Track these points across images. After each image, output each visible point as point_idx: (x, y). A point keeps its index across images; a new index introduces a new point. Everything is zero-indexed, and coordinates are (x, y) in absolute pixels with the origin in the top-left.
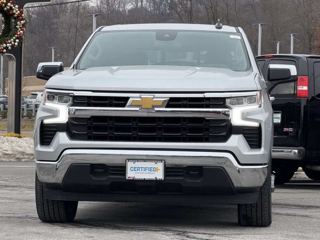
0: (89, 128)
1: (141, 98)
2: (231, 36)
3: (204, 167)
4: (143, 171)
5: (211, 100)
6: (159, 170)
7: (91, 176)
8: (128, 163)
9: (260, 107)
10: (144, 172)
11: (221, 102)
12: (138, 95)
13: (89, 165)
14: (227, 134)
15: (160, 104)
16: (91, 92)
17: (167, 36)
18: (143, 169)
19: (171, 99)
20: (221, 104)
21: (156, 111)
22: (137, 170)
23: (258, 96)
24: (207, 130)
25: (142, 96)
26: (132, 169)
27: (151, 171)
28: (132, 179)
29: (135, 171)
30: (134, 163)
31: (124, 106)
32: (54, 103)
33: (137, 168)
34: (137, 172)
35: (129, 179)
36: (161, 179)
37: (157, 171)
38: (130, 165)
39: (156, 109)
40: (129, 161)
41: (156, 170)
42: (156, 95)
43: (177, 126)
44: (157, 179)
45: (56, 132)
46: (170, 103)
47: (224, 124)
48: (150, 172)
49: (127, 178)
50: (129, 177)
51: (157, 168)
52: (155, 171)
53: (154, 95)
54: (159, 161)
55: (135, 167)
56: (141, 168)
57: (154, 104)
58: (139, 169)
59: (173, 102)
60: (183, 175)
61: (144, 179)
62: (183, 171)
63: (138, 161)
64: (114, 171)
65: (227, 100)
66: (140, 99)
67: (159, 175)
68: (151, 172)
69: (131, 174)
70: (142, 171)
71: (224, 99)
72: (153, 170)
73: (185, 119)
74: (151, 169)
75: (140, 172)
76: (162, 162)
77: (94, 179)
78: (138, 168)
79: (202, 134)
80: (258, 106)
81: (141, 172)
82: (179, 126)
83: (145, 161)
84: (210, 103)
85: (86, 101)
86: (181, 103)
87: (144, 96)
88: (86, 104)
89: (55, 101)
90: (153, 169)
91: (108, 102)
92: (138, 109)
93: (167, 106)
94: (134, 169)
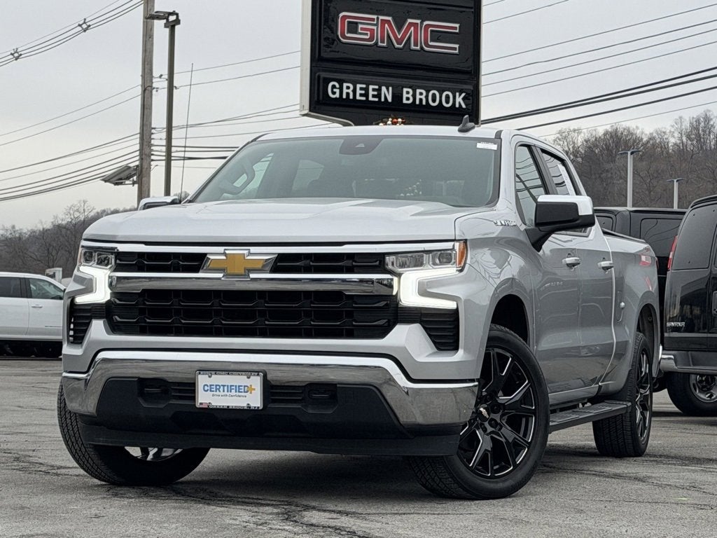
0: (142, 311)
1: (224, 254)
2: (480, 145)
3: (338, 386)
4: (226, 393)
5: (356, 259)
6: (254, 389)
7: (141, 401)
8: (199, 376)
9: (461, 271)
10: (228, 394)
11: (376, 262)
12: (221, 249)
13: (136, 379)
14: (389, 321)
15: (260, 266)
16: (143, 245)
17: (362, 145)
18: (226, 388)
19: (281, 257)
20: (376, 266)
21: (252, 279)
22: (214, 390)
23: (457, 250)
24: (350, 314)
25: (227, 252)
26: (206, 388)
27: (239, 392)
28: (206, 407)
29: (211, 391)
30: (210, 377)
31: (196, 269)
32: (91, 266)
33: (214, 387)
34: (214, 393)
35: (201, 406)
36: (258, 407)
37: (251, 393)
38: (202, 380)
39: (252, 276)
40: (200, 373)
41: (248, 389)
42: (253, 249)
43: (292, 307)
44: (250, 407)
45: (90, 319)
46: (278, 264)
47: (382, 304)
48: (238, 394)
49: (198, 405)
50: (201, 404)
51: (251, 385)
52: (247, 392)
53: (249, 250)
54: (253, 373)
55: (211, 385)
56: (222, 387)
57: (250, 266)
58: (218, 387)
59: (283, 263)
60: (302, 399)
61: (228, 407)
62: (302, 393)
63: (216, 373)
64: (179, 392)
65: (387, 258)
66: (224, 257)
67: (254, 400)
68: (240, 394)
69: (205, 398)
70: (224, 391)
71: (382, 256)
72: (243, 390)
73: (307, 294)
74: (239, 389)
75: (220, 394)
76: (258, 375)
77: (145, 405)
78: (216, 385)
79: (338, 323)
80: (455, 269)
81: (222, 393)
82: (296, 307)
83: (228, 374)
84: (354, 263)
85: (134, 262)
86: (298, 264)
87: (232, 251)
88: (137, 267)
89: (93, 262)
90: (243, 388)
91: (170, 263)
92: (220, 275)
93: (274, 271)
94: (211, 388)
